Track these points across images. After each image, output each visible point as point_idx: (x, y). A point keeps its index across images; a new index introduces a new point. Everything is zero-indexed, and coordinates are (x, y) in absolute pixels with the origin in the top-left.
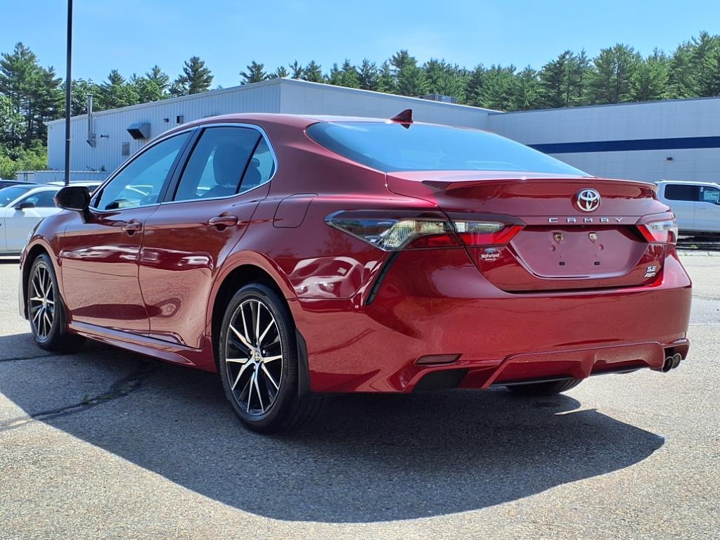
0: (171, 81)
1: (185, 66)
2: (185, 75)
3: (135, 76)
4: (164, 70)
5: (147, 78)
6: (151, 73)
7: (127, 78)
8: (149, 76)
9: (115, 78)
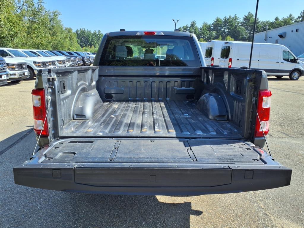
0: (295, 18)
1: (301, 13)
2: (300, 16)
3: (283, 18)
4: (293, 15)
5: (287, 18)
6: (289, 16)
7: (281, 19)
8: (288, 17)
9: (277, 19)
